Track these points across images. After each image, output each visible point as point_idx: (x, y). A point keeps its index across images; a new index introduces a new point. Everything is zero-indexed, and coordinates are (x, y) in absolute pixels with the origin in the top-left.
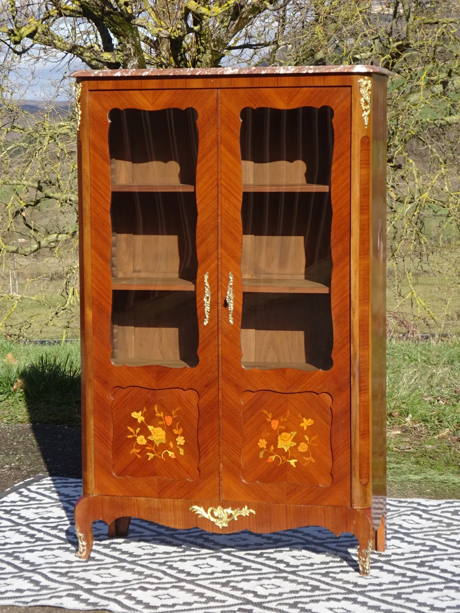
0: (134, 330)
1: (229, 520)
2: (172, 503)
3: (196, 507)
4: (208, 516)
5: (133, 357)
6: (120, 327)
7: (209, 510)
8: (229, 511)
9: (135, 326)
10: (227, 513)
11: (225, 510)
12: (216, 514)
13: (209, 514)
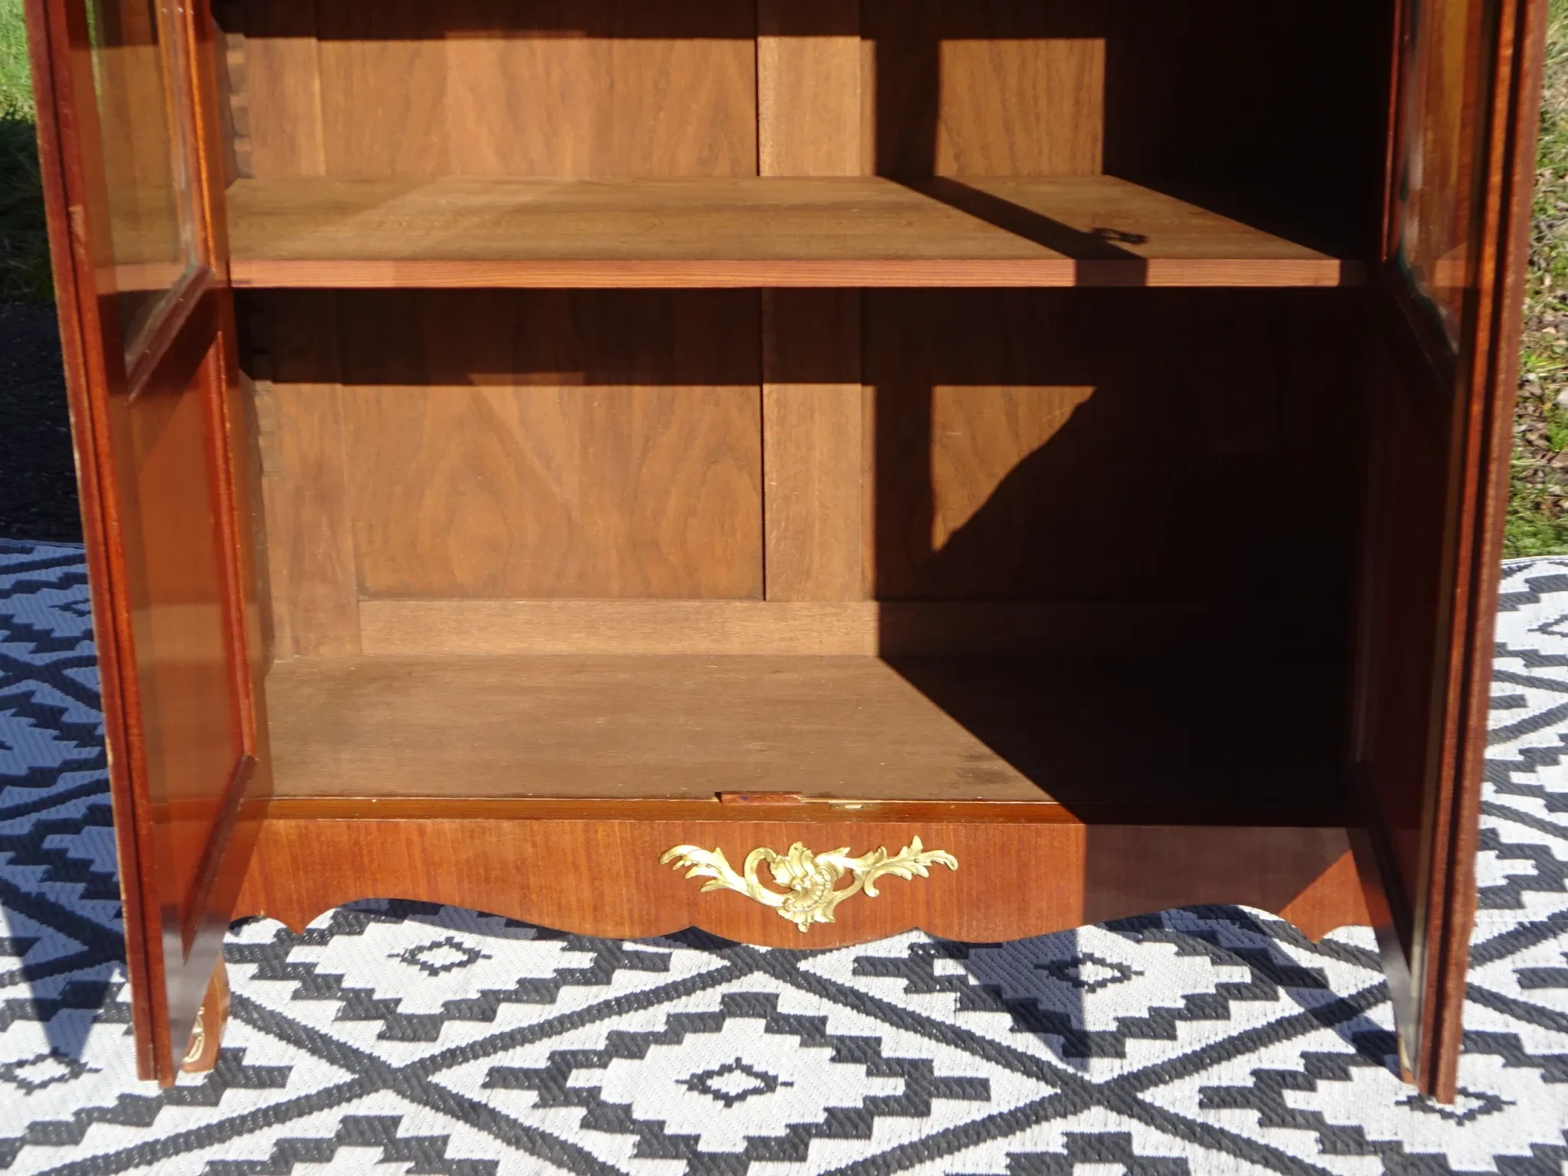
0: (319, 52)
1: (840, 896)
2: (581, 838)
3: (690, 853)
4: (746, 884)
5: (322, 170)
6: (256, 44)
7: (752, 861)
8: (839, 859)
9: (321, 37)
10: (832, 869)
11: (823, 859)
12: (782, 876)
13: (752, 877)
